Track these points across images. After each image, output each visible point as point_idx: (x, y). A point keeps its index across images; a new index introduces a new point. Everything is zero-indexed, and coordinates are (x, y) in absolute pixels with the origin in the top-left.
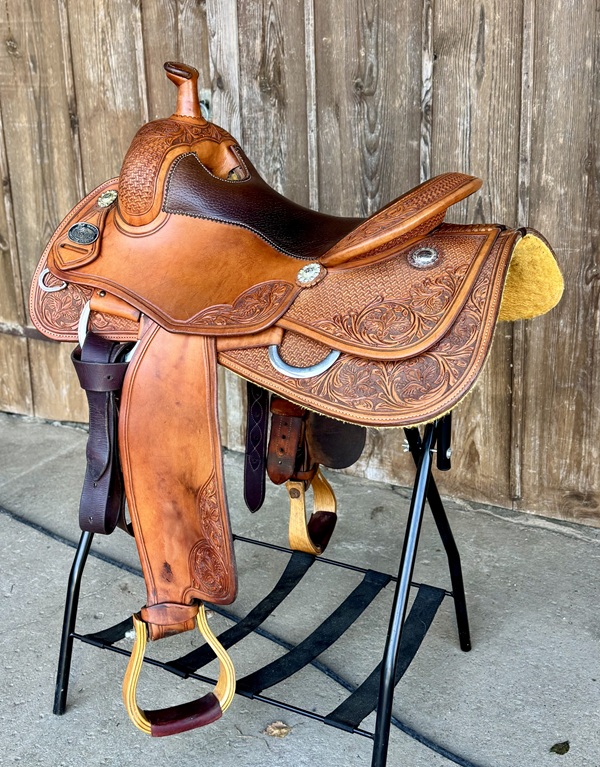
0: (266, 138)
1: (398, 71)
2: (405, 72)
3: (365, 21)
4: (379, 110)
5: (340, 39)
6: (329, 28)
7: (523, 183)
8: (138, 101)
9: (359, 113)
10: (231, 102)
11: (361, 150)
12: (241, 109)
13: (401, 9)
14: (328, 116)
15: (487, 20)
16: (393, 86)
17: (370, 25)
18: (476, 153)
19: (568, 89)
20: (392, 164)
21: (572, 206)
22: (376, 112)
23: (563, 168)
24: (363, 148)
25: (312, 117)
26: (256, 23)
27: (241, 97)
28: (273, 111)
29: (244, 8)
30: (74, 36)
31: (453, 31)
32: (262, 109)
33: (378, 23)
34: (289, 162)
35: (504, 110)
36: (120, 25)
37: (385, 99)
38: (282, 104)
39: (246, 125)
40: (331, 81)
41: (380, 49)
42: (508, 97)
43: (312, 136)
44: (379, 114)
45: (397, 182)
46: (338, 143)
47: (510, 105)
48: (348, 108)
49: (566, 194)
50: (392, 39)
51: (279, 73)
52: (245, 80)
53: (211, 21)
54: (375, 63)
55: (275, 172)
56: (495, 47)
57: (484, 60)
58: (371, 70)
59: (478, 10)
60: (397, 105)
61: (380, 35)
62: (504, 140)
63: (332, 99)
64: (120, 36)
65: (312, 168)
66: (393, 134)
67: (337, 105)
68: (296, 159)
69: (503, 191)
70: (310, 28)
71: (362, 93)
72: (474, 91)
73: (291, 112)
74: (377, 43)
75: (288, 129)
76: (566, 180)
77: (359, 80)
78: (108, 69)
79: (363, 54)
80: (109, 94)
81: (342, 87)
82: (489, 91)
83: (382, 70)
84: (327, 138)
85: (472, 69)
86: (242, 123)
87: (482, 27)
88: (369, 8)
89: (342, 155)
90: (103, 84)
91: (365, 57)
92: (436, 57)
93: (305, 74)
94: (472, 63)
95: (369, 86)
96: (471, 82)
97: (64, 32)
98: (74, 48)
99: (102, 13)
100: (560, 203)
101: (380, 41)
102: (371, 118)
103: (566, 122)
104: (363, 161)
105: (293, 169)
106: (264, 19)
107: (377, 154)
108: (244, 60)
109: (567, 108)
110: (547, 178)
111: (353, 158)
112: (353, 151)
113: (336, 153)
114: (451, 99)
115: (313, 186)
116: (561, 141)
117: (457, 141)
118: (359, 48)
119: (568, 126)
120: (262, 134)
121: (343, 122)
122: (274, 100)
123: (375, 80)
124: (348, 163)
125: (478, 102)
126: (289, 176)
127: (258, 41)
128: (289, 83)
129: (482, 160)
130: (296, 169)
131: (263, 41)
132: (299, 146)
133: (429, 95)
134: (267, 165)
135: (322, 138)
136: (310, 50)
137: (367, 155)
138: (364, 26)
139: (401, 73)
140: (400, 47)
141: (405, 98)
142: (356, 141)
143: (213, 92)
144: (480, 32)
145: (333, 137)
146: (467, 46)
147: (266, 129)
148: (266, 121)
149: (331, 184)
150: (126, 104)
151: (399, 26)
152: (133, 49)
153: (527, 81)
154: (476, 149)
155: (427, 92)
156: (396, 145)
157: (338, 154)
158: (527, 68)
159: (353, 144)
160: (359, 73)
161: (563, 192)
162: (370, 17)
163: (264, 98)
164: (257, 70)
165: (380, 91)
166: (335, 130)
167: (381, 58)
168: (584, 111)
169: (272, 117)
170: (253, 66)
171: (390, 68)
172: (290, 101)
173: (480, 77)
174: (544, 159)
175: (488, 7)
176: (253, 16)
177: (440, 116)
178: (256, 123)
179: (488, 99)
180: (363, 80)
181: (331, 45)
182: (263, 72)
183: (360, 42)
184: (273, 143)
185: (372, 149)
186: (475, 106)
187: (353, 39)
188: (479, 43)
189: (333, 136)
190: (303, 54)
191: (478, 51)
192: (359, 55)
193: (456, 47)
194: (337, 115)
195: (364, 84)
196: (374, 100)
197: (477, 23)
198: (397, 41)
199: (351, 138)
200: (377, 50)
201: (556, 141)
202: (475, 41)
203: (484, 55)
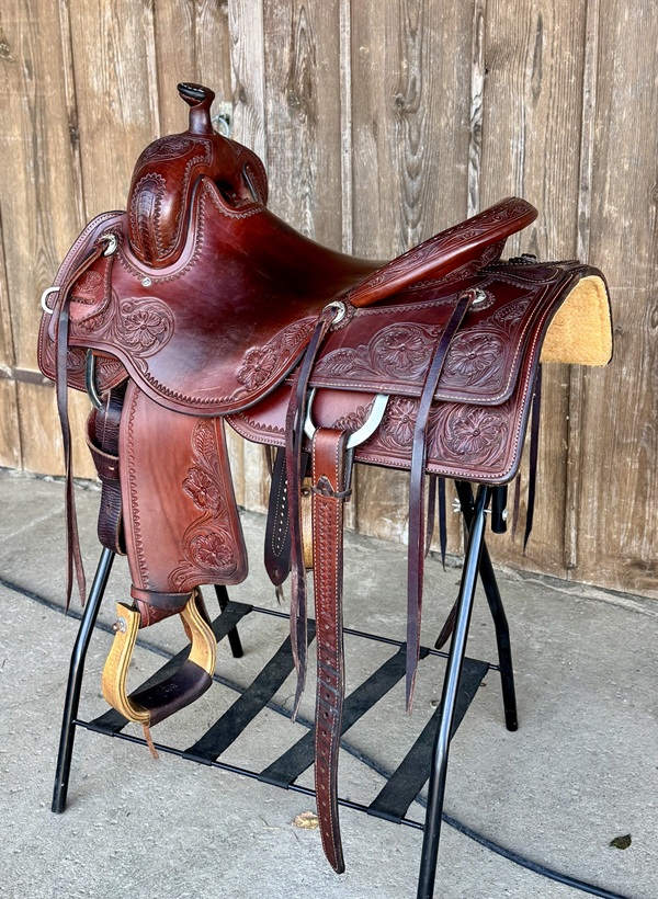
0: (294, 159)
1: (445, 86)
2: (452, 88)
3: (408, 29)
4: (422, 129)
5: (380, 49)
6: (367, 37)
7: (583, 214)
8: (149, 114)
9: (400, 133)
10: (255, 118)
11: (402, 174)
12: (266, 125)
13: (449, 17)
14: (365, 135)
15: (545, 31)
16: (438, 104)
17: (413, 34)
18: (531, 179)
19: (634, 109)
20: (436, 190)
21: (638, 240)
22: (419, 132)
23: (628, 197)
24: (403, 171)
25: (346, 136)
26: (284, 29)
27: (266, 111)
28: (303, 129)
29: (271, 11)
30: (76, 39)
31: (507, 42)
32: (290, 126)
33: (422, 32)
34: (319, 186)
35: (563, 132)
36: (129, 28)
37: (429, 117)
38: (313, 120)
39: (272, 143)
40: (368, 96)
41: (424, 61)
42: (568, 117)
43: (346, 157)
44: (422, 134)
45: (441, 210)
46: (375, 166)
47: (569, 127)
48: (387, 125)
49: (631, 226)
50: (438, 50)
51: (309, 85)
52: (271, 93)
53: (234, 26)
54: (418, 77)
55: (303, 197)
56: (553, 62)
57: (541, 77)
58: (414, 84)
59: (535, 20)
60: (443, 124)
61: (424, 46)
62: (563, 164)
63: (369, 116)
64: (129, 40)
65: (346, 194)
66: (437, 157)
67: (374, 123)
68: (327, 183)
69: (560, 223)
70: (345, 36)
71: (403, 110)
72: (529, 110)
73: (323, 130)
74: (421, 53)
75: (319, 149)
76: (631, 211)
77: (400, 95)
78: (114, 77)
79: (405, 67)
80: (116, 106)
81: (381, 102)
82: (546, 110)
83: (426, 85)
84: (362, 160)
85: (528, 86)
86: (267, 141)
87: (539, 38)
88: (412, 15)
89: (379, 179)
90: (108, 94)
91: (408, 69)
92: (487, 71)
93: (339, 88)
94: (528, 78)
95: (411, 102)
96: (526, 99)
97: (65, 34)
98: (77, 52)
99: (108, 14)
100: (624, 237)
101: (424, 52)
102: (413, 137)
103: (632, 147)
104: (404, 186)
105: (324, 193)
106: (293, 24)
107: (419, 178)
108: (270, 70)
109: (633, 131)
110: (609, 209)
111: (393, 183)
112: (393, 175)
113: (373, 176)
114: (503, 118)
115: (346, 213)
116: (626, 167)
117: (510, 166)
118: (401, 59)
119: (635, 151)
120: (289, 154)
121: (382, 142)
122: (303, 116)
123: (418, 95)
124: (386, 188)
125: (533, 123)
126: (319, 202)
127: (287, 50)
128: (321, 97)
129: (537, 187)
130: (327, 193)
131: (292, 49)
132: (331, 168)
133: (479, 114)
134: (294, 188)
135: (358, 160)
136: (345, 61)
137: (408, 179)
138: (407, 34)
139: (448, 88)
140: (447, 58)
141: (451, 116)
142: (396, 163)
143: (234, 105)
144: (537, 45)
145: (370, 160)
146: (522, 59)
147: (294, 149)
148: (294, 139)
149: (367, 211)
150: (135, 117)
151: (446, 36)
152: (144, 56)
153: (589, 100)
154: (530, 174)
155: (477, 110)
156: (440, 168)
157: (376, 177)
158: (590, 85)
159: (392, 167)
160: (401, 88)
161: (627, 224)
162: (414, 24)
163: (292, 114)
164: (285, 82)
165: (424, 108)
166: (372, 151)
167: (425, 71)
169: (301, 136)
170: (281, 78)
171: (435, 82)
172: (321, 117)
173: (536, 94)
174: (607, 186)
175: (547, 17)
176: (282, 21)
177: (492, 138)
178: (283, 141)
179: (545, 119)
180: (404, 95)
181: (369, 56)
182: (292, 85)
183: (402, 53)
184: (302, 164)
185: (413, 172)
186: (531, 127)
187: (395, 49)
188: (535, 56)
189: (369, 157)
190: (337, 65)
191: (535, 66)
192: (400, 67)
193: (510, 61)
194: (375, 134)
195: (406, 100)
196: (417, 118)
197: (534, 35)
198: (443, 53)
199: (390, 160)
200: (421, 61)
201: (620, 168)
202: (531, 54)
203: (540, 70)
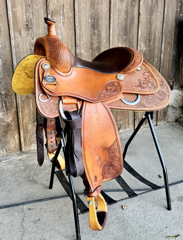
1: (40, 21)
2: (42, 21)
3: (28, 4)
5: (20, 10)
6: (15, 6)
7: (78, 52)
9: (28, 34)
11: (30, 46)
13: (40, 2)
14: (17, 35)
15: (64, 7)
16: (38, 26)
17: (29, 6)
19: (85, 27)
21: (88, 58)
22: (34, 34)
23: (86, 48)
25: (12, 35)
31: (55, 10)
33: (32, 5)
34: (3, 51)
35: (71, 33)
37: (36, 29)
40: (17, 23)
41: (33, 14)
42: (72, 29)
43: (13, 42)
44: (35, 34)
46: (21, 44)
47: (72, 31)
48: (24, 32)
49: (87, 55)
50: (37, 11)
54: (32, 18)
56: (67, 15)
58: (31, 20)
59: (62, 4)
60: (40, 31)
61: (33, 9)
62: (71, 41)
63: (18, 29)
65: (14, 53)
67: (20, 31)
68: (6, 50)
70: (9, 5)
71: (28, 27)
72: (62, 27)
73: (3, 34)
74: (32, 11)
76: (86, 51)
77: (27, 23)
79: (28, 15)
81: (21, 25)
82: (66, 27)
83: (35, 20)
84: (17, 42)
85: (62, 21)
88: (29, 0)
89: (23, 47)
92: (51, 17)
94: (61, 19)
95: (31, 25)
96: (61, 25)
102: (32, 35)
103: (86, 36)
104: (31, 49)
109: (86, 32)
110: (82, 51)
111: (27, 49)
112: (27, 46)
113: (21, 47)
115: (14, 58)
118: (26, 13)
121: (23, 37)
123: (33, 23)
124: (25, 50)
126: (3, 56)
130: (6, 53)
136: (10, 13)
137: (32, 47)
141: (43, 29)
142: (28, 43)
144: (63, 11)
146: (60, 15)
151: (39, 7)
153: (77, 25)
158: (77, 21)
159: (27, 44)
160: (27, 21)
161: (86, 54)
165: (34, 27)
166: (20, 39)
167: (34, 17)
168: (89, 33)
171: (37, 20)
172: (2, 30)
173: (64, 24)
174: (81, 46)
175: (65, 4)
179: (66, 30)
181: (16, 11)
183: (27, 11)
185: (33, 45)
186: (63, 32)
187: (25, 10)
188: (63, 14)
189: (19, 41)
190: (6, 14)
191: (63, 16)
192: (26, 15)
193: (57, 15)
194: (20, 34)
195: (29, 25)
196: (33, 30)
197: (62, 8)
198: (39, 12)
199: (26, 41)
200: (32, 14)
201: (84, 41)
202: (62, 13)
203: (64, 18)
